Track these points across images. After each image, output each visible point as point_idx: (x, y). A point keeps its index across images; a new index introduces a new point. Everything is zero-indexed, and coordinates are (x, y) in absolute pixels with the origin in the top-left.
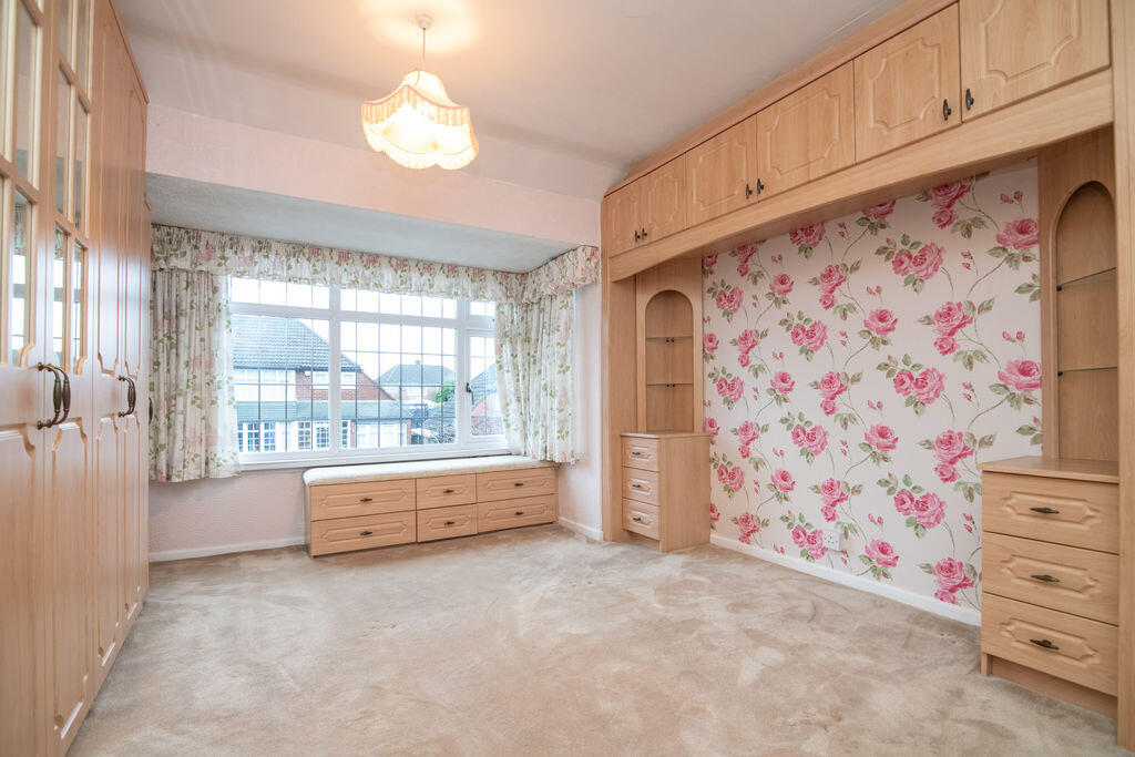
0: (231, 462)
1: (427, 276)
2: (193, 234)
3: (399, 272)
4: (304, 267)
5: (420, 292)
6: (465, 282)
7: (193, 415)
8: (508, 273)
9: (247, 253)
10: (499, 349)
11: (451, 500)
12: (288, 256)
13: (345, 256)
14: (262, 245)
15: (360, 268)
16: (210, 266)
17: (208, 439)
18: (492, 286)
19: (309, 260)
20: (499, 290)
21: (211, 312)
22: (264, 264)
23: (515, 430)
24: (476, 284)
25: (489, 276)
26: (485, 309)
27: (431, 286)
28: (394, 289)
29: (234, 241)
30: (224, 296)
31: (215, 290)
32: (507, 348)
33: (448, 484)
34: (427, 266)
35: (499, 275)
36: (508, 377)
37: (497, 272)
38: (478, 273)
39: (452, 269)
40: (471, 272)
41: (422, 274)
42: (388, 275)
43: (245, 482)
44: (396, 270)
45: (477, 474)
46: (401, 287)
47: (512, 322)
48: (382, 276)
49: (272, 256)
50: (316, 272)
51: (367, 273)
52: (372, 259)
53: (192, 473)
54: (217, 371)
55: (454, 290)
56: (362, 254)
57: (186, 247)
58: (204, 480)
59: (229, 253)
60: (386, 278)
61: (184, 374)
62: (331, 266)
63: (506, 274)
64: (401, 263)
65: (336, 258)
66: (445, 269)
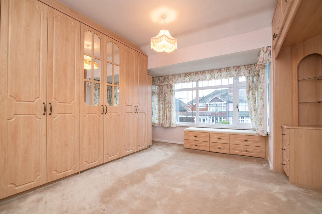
0: (175, 124)
1: (219, 73)
2: (168, 76)
3: (211, 74)
4: (188, 78)
5: (217, 78)
6: (234, 72)
7: (168, 114)
8: (251, 65)
9: (177, 78)
10: (248, 92)
12: (184, 77)
13: (196, 73)
14: (179, 75)
15: (200, 75)
16: (170, 82)
17: (170, 118)
18: (243, 70)
19: (189, 76)
20: (246, 72)
21: (171, 92)
22: (180, 79)
23: (254, 121)
24: (236, 72)
25: (242, 68)
26: (243, 79)
27: (221, 76)
28: (210, 79)
29: (174, 76)
30: (174, 88)
31: (172, 87)
32: (251, 92)
33: (220, 136)
34: (220, 70)
35: (246, 67)
36: (251, 102)
37: (245, 66)
38: (238, 68)
39: (228, 69)
40: (235, 68)
41: (218, 73)
42: (208, 75)
43: (178, 128)
44: (210, 74)
45: (230, 134)
46: (213, 78)
47: (253, 82)
48: (206, 76)
49: (181, 77)
50: (190, 79)
51: (202, 76)
52: (203, 72)
53: (168, 125)
54: (172, 105)
55: (229, 75)
56: (201, 71)
57: (167, 80)
58: (170, 127)
59: (174, 79)
60: (207, 77)
61: (167, 106)
62: (194, 77)
63: (249, 65)
64: (211, 71)
65: (195, 74)
66: (225, 69)
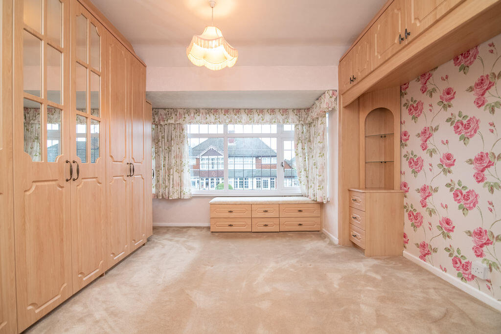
0: (189, 193)
1: (261, 115)
2: (175, 110)
3: (249, 115)
4: (212, 118)
5: (258, 123)
6: (279, 117)
7: (176, 176)
8: (300, 109)
9: (192, 115)
10: (296, 146)
11: (267, 215)
12: (206, 114)
13: (227, 111)
14: (197, 111)
15: (233, 116)
16: (181, 121)
17: (181, 184)
18: (292, 116)
19: (213, 115)
20: (295, 118)
21: (182, 138)
22: (198, 118)
23: (304, 184)
24: (284, 117)
25: (291, 111)
26: (289, 128)
27: (263, 120)
28: (247, 123)
29: (188, 111)
30: (186, 132)
31: (183, 130)
32: (300, 145)
33: (266, 208)
34: (261, 111)
35: (295, 111)
36: (301, 159)
37: (294, 109)
38: (285, 111)
39: (272, 111)
40: (281, 111)
41: (259, 115)
42: (244, 117)
43: (194, 201)
44: (248, 115)
45: (279, 204)
46: (251, 121)
47: (302, 133)
48: (242, 118)
49: (201, 115)
50: (216, 119)
51: (236, 117)
52: (238, 111)
53: (175, 196)
54: (183, 160)
55: (274, 120)
56: (234, 109)
57: (173, 115)
58: (179, 199)
59: (186, 115)
60: (243, 118)
61: (173, 161)
62: (222, 116)
63: (299, 110)
64: (249, 111)
65: (223, 113)
66: (269, 111)
